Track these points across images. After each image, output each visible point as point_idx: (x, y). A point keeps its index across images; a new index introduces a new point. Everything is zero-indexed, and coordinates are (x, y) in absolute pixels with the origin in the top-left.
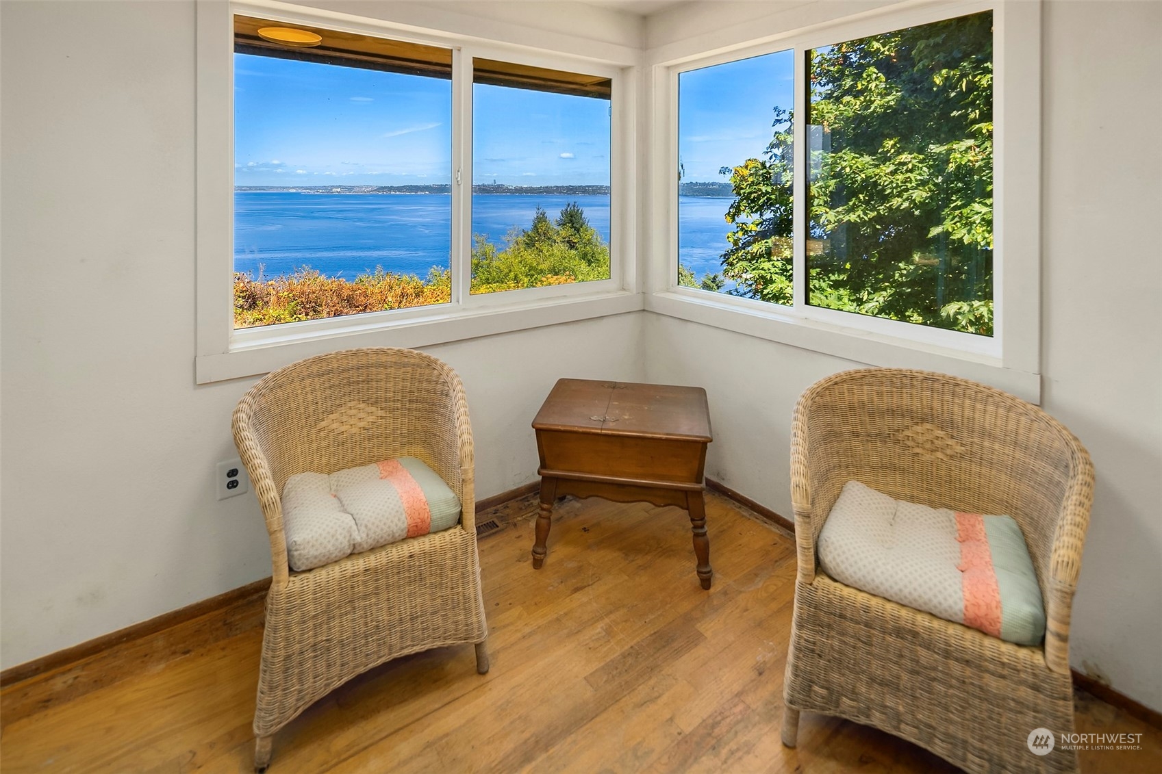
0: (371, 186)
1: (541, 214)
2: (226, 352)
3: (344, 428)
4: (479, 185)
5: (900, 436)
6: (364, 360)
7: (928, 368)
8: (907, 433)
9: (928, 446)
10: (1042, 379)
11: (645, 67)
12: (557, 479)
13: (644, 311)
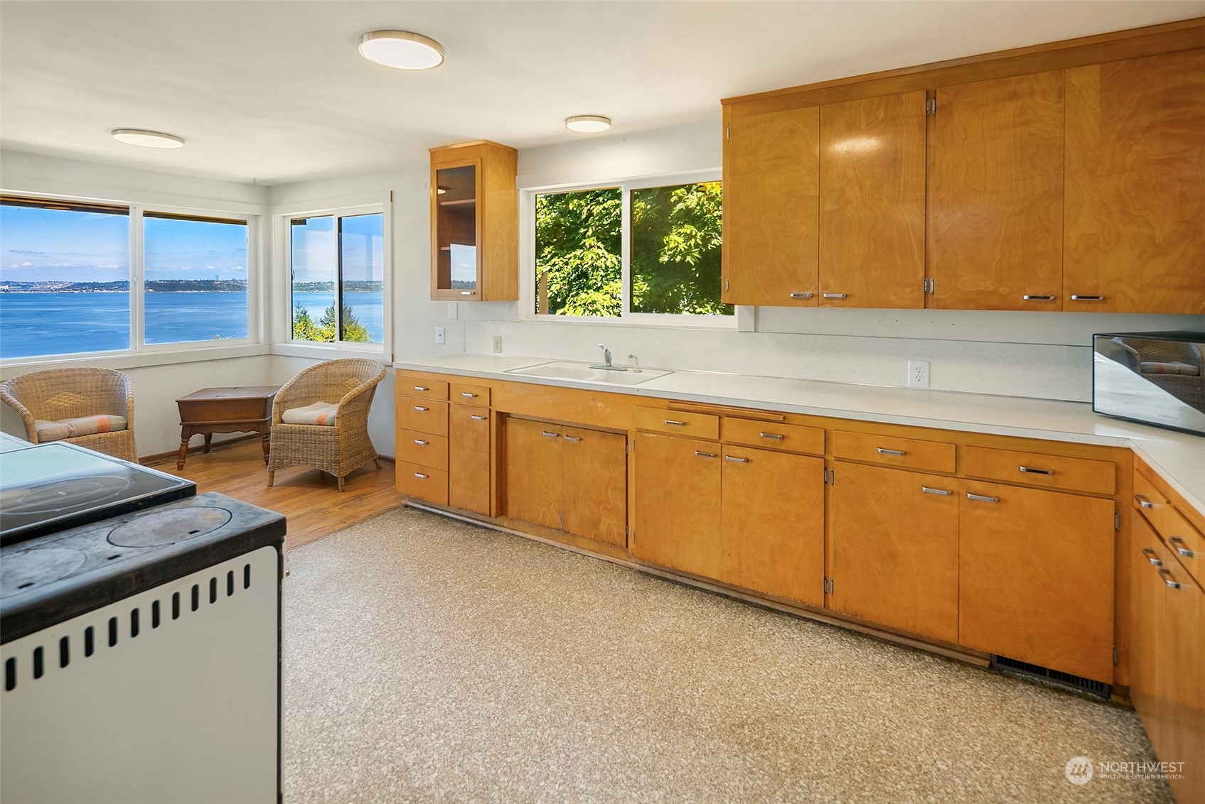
1: (302, 312)
3: (61, 404)
4: (227, 281)
5: (343, 383)
6: (72, 373)
7: (357, 357)
8: (347, 382)
9: (353, 386)
10: (393, 355)
11: (269, 215)
12: (192, 426)
13: (270, 354)
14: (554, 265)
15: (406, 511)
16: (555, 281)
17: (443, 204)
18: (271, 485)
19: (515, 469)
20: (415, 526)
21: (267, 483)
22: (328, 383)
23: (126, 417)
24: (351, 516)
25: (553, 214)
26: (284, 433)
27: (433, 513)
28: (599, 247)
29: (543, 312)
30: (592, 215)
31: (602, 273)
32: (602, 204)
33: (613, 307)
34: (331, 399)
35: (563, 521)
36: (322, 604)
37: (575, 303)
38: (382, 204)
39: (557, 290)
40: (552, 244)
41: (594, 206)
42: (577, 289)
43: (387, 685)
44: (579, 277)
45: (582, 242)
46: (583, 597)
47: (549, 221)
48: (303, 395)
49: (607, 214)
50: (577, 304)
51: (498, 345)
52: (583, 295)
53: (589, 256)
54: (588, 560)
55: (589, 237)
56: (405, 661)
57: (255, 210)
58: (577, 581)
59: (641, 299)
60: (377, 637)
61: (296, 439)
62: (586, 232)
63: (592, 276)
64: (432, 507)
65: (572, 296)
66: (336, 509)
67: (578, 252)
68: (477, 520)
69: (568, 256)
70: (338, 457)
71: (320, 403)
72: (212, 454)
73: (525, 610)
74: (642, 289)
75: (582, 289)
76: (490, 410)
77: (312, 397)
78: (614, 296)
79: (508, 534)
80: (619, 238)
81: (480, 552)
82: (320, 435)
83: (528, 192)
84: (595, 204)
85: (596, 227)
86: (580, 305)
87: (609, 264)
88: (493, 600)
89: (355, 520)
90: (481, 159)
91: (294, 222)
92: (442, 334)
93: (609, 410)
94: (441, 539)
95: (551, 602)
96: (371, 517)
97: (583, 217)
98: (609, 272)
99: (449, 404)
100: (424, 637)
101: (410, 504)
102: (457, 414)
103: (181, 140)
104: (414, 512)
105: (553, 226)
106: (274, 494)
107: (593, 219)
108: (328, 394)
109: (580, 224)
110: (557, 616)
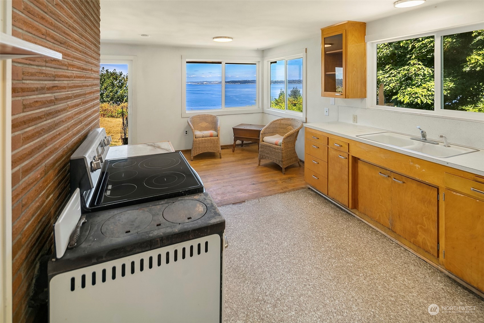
0: (218, 81)
2: (186, 113)
3: (202, 125)
5: (286, 128)
6: (205, 116)
7: (292, 118)
8: (288, 128)
9: (290, 129)
10: (306, 118)
11: (263, 60)
12: (237, 137)
13: (263, 113)
14: (392, 73)
15: (308, 191)
16: (392, 81)
17: (327, 53)
18: (259, 165)
19: (362, 187)
20: (312, 201)
21: (258, 163)
22: (281, 127)
23: (217, 132)
24: (286, 187)
25: (391, 49)
26: (264, 146)
27: (321, 196)
28: (419, 64)
29: (381, 104)
30: (415, 47)
31: (421, 77)
32: (421, 41)
33: (429, 96)
34: (282, 134)
35: (392, 225)
36: (268, 229)
37: (404, 93)
38: (302, 54)
39: (393, 86)
40: (390, 63)
41: (416, 43)
42: (405, 86)
43: (288, 289)
44: (407, 79)
45: (409, 62)
46: (404, 280)
47: (388, 52)
48: (271, 131)
49: (424, 47)
50: (405, 94)
51: (355, 119)
52: (409, 89)
53: (413, 69)
54: (409, 254)
55: (413, 59)
56: (298, 278)
57: (258, 59)
58: (400, 267)
59: (449, 92)
60: (288, 257)
61: (268, 149)
62: (411, 57)
63: (415, 79)
64: (321, 192)
65: (402, 89)
66: (280, 182)
67: (406, 67)
68: (342, 206)
69: (399, 69)
70: (282, 159)
71: (277, 135)
72: (244, 147)
73: (365, 274)
74: (449, 86)
75: (409, 86)
76: (348, 154)
77: (275, 132)
78: (430, 90)
79: (359, 220)
80: (432, 59)
81: (342, 226)
82: (276, 149)
83: (372, 43)
84: (417, 42)
85: (417, 53)
86: (407, 94)
87: (426, 72)
88: (347, 259)
89: (287, 190)
90: (346, 30)
91: (271, 63)
92: (328, 111)
93: (424, 170)
94: (323, 212)
95: (382, 275)
96: (293, 190)
97: (409, 49)
98: (426, 77)
99: (328, 147)
100: (309, 267)
101: (311, 187)
102: (332, 153)
103: (232, 38)
104: (312, 193)
105: (391, 55)
106: (259, 169)
107: (416, 50)
108: (281, 131)
109: (408, 53)
110: (385, 287)
